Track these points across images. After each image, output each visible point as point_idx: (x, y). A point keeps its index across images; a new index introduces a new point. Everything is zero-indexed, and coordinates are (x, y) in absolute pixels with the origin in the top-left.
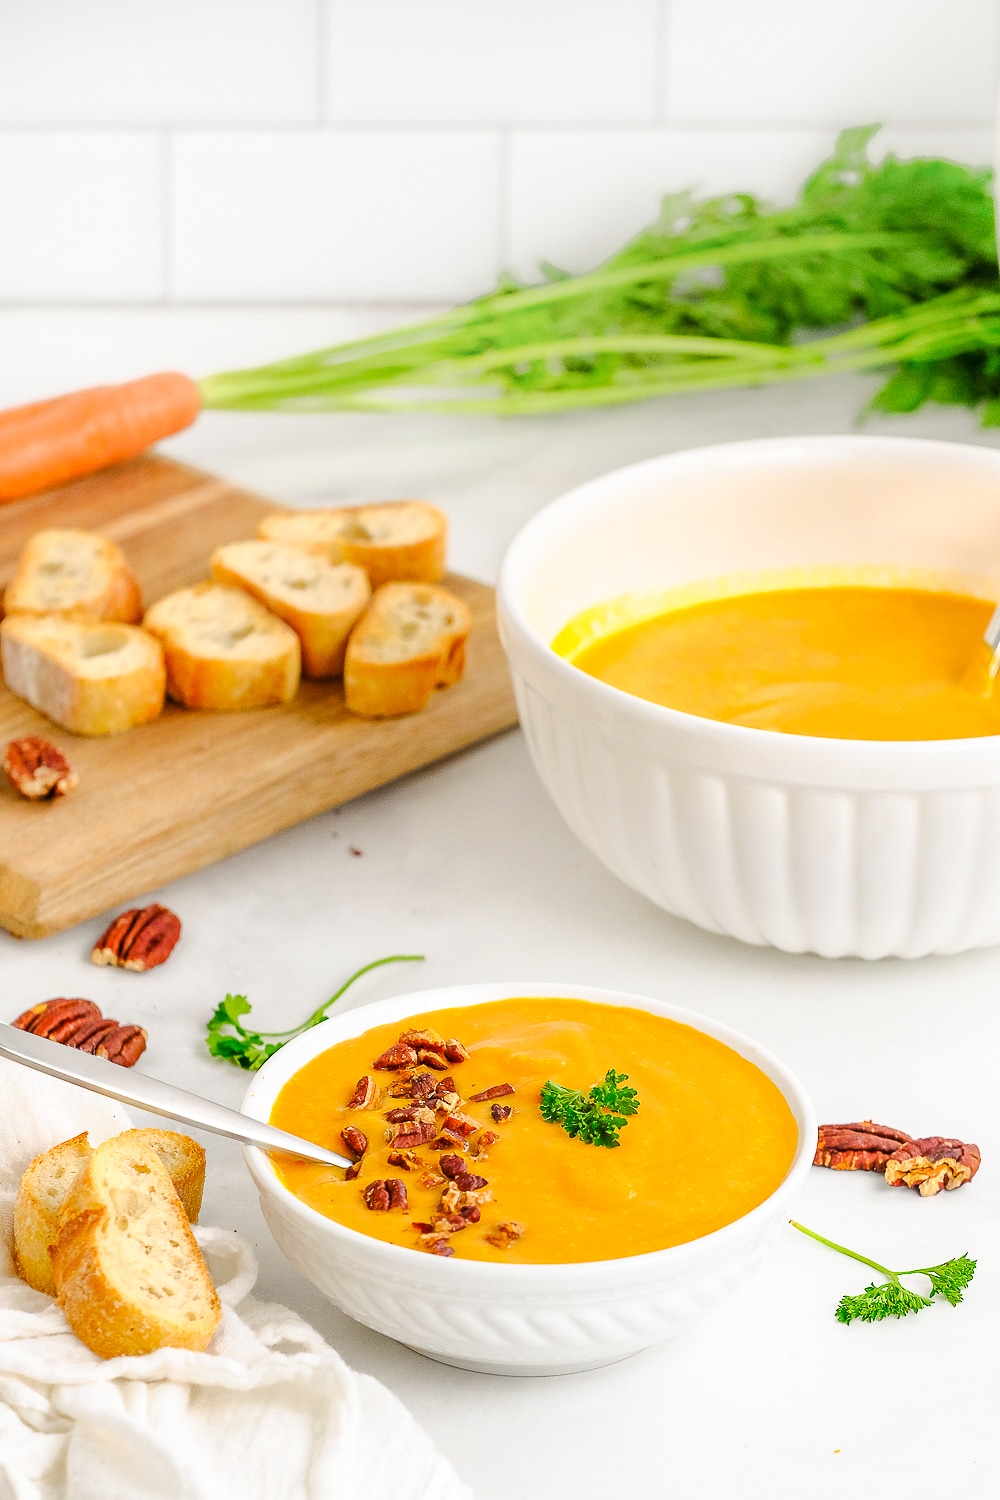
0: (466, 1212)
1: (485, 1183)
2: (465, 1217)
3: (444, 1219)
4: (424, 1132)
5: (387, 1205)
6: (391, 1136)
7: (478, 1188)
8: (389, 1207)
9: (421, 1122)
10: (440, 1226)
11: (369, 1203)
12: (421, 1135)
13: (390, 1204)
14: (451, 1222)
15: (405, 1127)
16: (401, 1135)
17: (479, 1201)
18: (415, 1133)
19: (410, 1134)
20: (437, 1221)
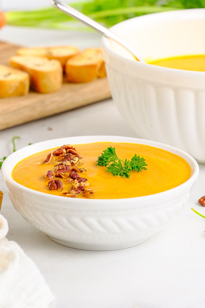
0: (80, 188)
1: (86, 180)
2: (80, 189)
3: (73, 190)
4: (66, 168)
5: (56, 188)
6: (55, 170)
7: (84, 182)
8: (57, 189)
9: (65, 165)
10: (72, 192)
11: (50, 188)
13: (57, 188)
14: (75, 191)
15: (60, 167)
16: (59, 170)
17: (85, 185)
19: (62, 169)
20: (70, 191)
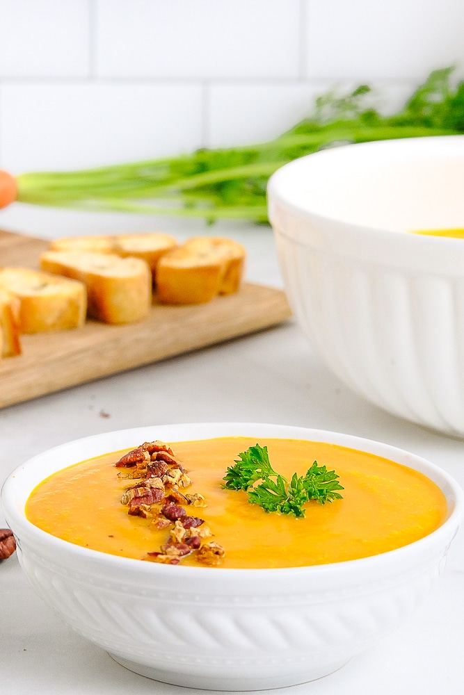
0: (189, 541)
1: (203, 522)
2: (189, 545)
3: (172, 547)
4: (154, 494)
6: (127, 499)
7: (198, 526)
9: (151, 488)
10: (170, 552)
12: (152, 495)
14: (178, 548)
15: (139, 491)
16: (136, 498)
17: (201, 535)
18: (147, 496)
19: (143, 497)
20: (166, 549)
